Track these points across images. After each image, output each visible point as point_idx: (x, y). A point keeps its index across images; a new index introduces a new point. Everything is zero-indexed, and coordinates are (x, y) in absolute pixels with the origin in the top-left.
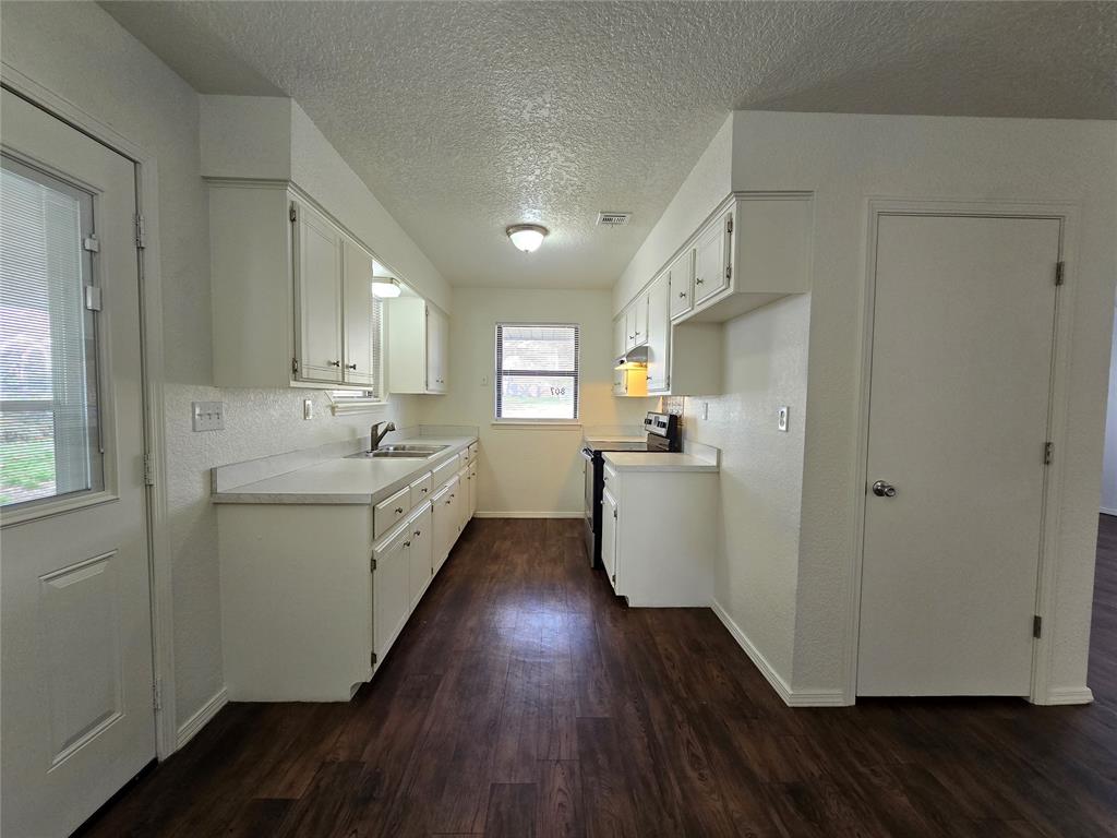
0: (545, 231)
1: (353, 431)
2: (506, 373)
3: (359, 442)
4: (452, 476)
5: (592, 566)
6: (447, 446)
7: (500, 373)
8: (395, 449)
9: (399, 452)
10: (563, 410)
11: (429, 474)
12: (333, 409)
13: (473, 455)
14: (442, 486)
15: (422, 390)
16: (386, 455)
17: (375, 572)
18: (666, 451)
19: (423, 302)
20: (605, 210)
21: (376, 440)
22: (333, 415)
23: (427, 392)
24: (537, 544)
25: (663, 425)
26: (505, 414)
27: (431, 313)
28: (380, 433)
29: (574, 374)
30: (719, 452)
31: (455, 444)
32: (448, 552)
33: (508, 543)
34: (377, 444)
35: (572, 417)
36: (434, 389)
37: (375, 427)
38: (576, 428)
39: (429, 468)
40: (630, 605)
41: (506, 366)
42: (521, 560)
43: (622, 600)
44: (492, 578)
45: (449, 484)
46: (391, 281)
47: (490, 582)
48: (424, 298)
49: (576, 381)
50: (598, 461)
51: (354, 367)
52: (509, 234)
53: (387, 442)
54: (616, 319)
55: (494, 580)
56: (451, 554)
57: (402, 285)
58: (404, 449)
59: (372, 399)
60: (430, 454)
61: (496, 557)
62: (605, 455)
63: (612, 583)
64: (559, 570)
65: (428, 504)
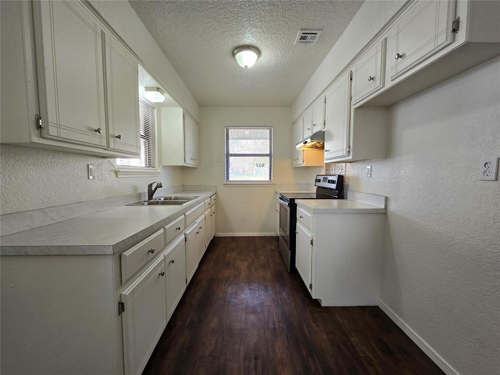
0: (258, 51)
1: (135, 188)
2: (232, 155)
3: (140, 195)
4: (200, 216)
5: (289, 271)
6: (197, 197)
7: (228, 155)
8: (165, 199)
9: (167, 202)
10: (263, 175)
11: (183, 216)
12: (116, 173)
13: (213, 202)
14: (194, 222)
15: (182, 164)
16: (157, 203)
17: (124, 313)
18: (335, 198)
19: (182, 110)
20: (304, 27)
21: (151, 193)
22: (117, 177)
23: (185, 165)
24: (252, 254)
25: (333, 182)
26: (230, 179)
27: (187, 117)
28: (153, 188)
29: (270, 155)
30: (387, 199)
31: (202, 196)
32: (198, 263)
33: (234, 255)
34: (152, 196)
35: (268, 179)
36: (189, 163)
37: (150, 186)
38: (272, 186)
39: (183, 212)
40: (322, 305)
41: (231, 152)
42: (243, 265)
43: (317, 302)
44: (226, 281)
45: (198, 221)
46: (158, 89)
47: (225, 284)
48: (182, 107)
49: (271, 159)
50: (293, 206)
51: (119, 137)
52: (234, 55)
53: (159, 195)
54: (294, 123)
55: (228, 283)
56: (201, 264)
57: (166, 95)
58: (170, 199)
59: (151, 168)
60: (185, 202)
61: (228, 264)
62: (297, 201)
63: (309, 290)
64: (268, 275)
65: (183, 237)
